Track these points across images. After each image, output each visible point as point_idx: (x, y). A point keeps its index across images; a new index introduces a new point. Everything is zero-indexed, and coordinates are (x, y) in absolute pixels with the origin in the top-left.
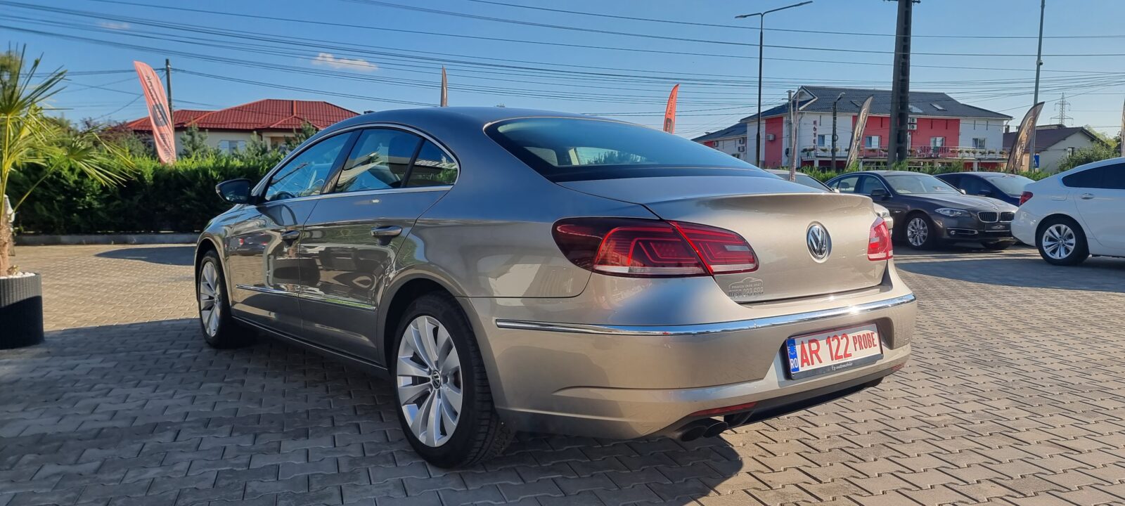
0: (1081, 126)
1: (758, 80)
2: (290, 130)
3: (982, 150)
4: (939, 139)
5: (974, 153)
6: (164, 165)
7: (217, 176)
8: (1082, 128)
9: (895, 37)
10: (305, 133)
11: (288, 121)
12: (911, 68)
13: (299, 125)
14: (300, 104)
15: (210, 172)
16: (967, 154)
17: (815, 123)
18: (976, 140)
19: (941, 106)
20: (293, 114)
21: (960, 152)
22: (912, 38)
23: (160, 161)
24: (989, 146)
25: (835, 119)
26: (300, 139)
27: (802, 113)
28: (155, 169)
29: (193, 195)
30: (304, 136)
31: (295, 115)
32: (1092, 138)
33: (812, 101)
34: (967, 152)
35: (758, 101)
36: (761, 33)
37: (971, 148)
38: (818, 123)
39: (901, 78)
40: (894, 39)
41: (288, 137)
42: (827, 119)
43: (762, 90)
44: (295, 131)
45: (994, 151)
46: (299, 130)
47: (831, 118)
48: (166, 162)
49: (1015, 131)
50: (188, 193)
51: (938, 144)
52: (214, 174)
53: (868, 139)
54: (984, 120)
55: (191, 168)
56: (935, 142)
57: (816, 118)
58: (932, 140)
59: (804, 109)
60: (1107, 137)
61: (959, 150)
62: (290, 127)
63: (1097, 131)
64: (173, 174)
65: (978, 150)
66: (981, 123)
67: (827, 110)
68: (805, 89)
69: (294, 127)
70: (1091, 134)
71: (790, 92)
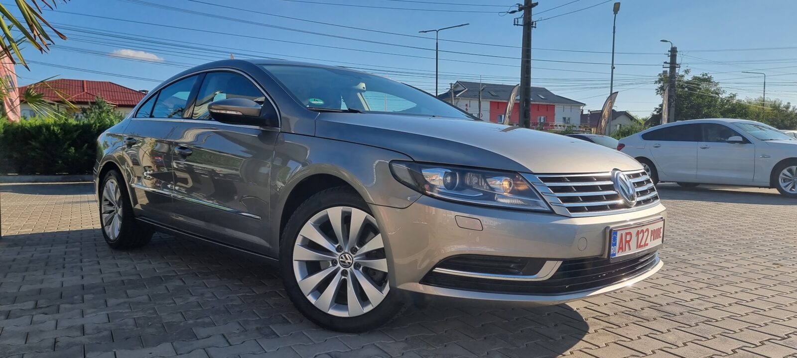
0: (624, 110)
1: (435, 73)
2: (86, 103)
3: (569, 125)
4: (542, 118)
5: (564, 126)
6: (13, 122)
7: (58, 130)
8: (625, 112)
9: (521, 49)
10: (98, 105)
11: (81, 95)
12: (531, 69)
13: (93, 99)
14: (89, 83)
15: (52, 127)
16: (559, 128)
17: (467, 105)
18: (564, 119)
19: (543, 96)
20: (84, 91)
21: (556, 126)
22: (532, 50)
23: (8, 119)
24: (572, 122)
25: (480, 102)
26: (94, 109)
27: (458, 99)
28: (5, 125)
29: (38, 145)
30: (98, 107)
31: (86, 91)
32: (631, 118)
33: (464, 91)
34: (560, 126)
35: (435, 87)
36: (437, 43)
37: (562, 123)
38: (468, 105)
39: (526, 76)
40: (521, 50)
41: (84, 108)
42: (475, 103)
43: (438, 80)
44: (90, 103)
45: (576, 125)
46: (93, 103)
47: (478, 102)
48: (14, 120)
49: (587, 113)
50: (34, 143)
51: (542, 121)
52: (56, 129)
53: (499, 117)
54: (569, 105)
55: (35, 125)
56: (540, 119)
57: (467, 102)
58: (539, 118)
59: (459, 96)
60: (638, 118)
61: (555, 124)
62: (86, 100)
63: (633, 114)
64: (20, 129)
65: (566, 125)
66: (568, 108)
67: (474, 97)
68: (459, 83)
69: (89, 101)
70: (630, 115)
71: (451, 84)
